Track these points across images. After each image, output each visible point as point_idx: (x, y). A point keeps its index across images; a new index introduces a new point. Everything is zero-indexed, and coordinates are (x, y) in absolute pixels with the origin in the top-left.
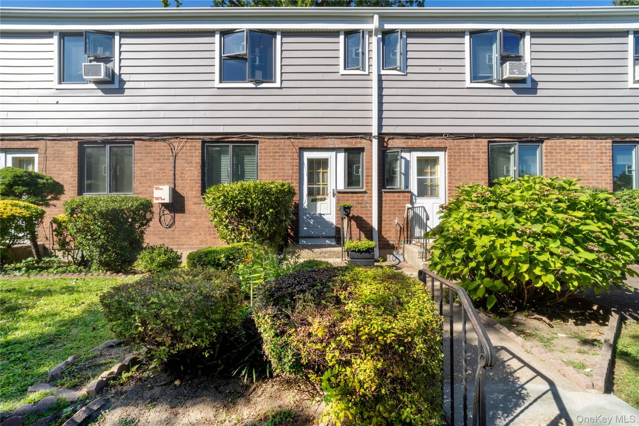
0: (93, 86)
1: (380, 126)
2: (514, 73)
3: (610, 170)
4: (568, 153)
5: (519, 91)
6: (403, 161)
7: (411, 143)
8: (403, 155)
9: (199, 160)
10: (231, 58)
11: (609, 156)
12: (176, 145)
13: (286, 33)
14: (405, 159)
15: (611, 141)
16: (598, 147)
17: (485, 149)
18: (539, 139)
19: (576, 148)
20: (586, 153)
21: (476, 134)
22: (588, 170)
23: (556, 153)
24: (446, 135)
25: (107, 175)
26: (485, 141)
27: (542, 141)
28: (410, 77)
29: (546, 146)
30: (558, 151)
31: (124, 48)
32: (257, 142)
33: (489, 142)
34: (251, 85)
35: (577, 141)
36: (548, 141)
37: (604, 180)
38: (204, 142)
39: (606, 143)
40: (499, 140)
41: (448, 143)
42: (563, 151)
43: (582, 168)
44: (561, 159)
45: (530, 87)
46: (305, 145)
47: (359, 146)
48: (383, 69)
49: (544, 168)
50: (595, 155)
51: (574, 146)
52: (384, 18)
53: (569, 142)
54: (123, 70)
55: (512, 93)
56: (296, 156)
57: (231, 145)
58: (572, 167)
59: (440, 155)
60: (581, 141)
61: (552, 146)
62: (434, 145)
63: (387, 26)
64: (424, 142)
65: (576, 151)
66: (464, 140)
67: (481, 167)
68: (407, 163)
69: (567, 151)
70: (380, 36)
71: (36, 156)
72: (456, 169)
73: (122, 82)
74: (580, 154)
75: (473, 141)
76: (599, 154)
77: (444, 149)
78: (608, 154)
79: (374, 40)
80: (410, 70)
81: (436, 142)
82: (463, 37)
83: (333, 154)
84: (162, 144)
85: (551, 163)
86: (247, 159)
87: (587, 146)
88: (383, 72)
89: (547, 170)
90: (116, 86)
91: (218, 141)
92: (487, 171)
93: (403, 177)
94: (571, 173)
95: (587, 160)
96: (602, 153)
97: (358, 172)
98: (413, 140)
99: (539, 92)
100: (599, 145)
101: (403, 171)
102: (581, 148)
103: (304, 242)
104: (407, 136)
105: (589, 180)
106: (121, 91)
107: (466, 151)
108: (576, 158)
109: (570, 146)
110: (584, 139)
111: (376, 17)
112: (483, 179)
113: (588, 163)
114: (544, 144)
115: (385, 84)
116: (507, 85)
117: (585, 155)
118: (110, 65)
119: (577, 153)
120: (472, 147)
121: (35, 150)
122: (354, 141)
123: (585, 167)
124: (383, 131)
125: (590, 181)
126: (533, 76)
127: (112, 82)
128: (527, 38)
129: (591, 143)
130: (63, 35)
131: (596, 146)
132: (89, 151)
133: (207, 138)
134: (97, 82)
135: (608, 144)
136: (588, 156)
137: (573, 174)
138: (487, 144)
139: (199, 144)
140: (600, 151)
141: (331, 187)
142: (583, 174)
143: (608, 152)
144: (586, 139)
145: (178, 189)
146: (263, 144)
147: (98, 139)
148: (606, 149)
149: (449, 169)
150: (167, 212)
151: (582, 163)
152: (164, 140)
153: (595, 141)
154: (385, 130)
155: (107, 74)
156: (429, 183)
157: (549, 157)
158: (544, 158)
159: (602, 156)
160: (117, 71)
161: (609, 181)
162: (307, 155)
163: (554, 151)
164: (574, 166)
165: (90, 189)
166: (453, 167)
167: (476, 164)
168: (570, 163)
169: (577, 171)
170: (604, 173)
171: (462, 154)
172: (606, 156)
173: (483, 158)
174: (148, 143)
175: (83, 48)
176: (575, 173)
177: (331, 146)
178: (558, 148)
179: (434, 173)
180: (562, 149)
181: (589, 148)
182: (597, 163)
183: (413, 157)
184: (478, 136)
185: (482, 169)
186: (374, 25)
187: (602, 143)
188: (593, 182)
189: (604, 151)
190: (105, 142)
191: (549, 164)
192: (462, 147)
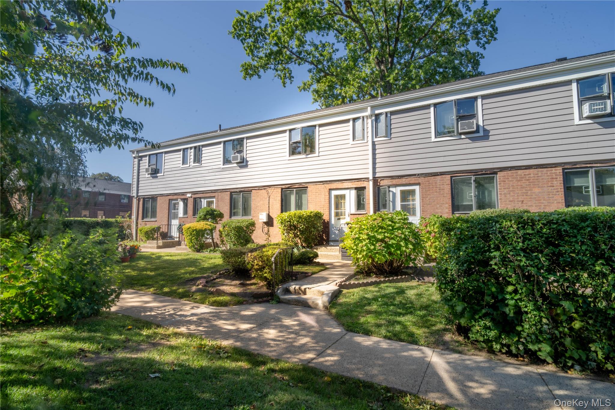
0: (235, 165)
1: (374, 173)
2: (464, 129)
3: (561, 191)
4: (519, 181)
5: (473, 139)
6: (391, 193)
7: (395, 182)
8: (391, 189)
9: (280, 198)
10: (294, 143)
11: (560, 181)
12: (269, 191)
13: (321, 126)
14: (392, 192)
15: (561, 168)
16: (549, 174)
17: (449, 182)
18: (494, 172)
19: (527, 176)
20: (537, 179)
21: (440, 173)
22: (540, 193)
23: (508, 181)
24: (418, 175)
25: (241, 208)
26: (448, 177)
27: (496, 173)
28: (393, 140)
29: (499, 177)
30: (510, 179)
31: (248, 145)
32: (307, 187)
33: (451, 177)
34: (304, 156)
35: (527, 172)
36: (501, 173)
37: (556, 200)
38: (282, 189)
39: (556, 170)
40: (459, 175)
41: (421, 180)
42: (515, 180)
43: (533, 191)
44: (513, 186)
45: (482, 135)
46: (332, 188)
47: (362, 186)
48: (376, 137)
49: (499, 193)
50: (545, 181)
51: (525, 175)
52: (373, 108)
53: (520, 172)
54: (248, 156)
55: (468, 141)
56: (327, 194)
57: (295, 190)
58: (524, 191)
59: (417, 188)
60: (532, 170)
61: (505, 176)
62: (411, 182)
63: (377, 112)
64: (404, 181)
65: (527, 178)
66: (432, 177)
67: (445, 195)
68: (394, 194)
69: (519, 179)
70: (374, 118)
71: (214, 200)
72: (427, 197)
73: (247, 161)
74: (531, 181)
75: (439, 178)
76: (550, 180)
77: (418, 184)
78: (558, 179)
79: (370, 121)
80: (393, 136)
81: (412, 180)
82: (429, 108)
83: (348, 191)
84: (264, 191)
85: (504, 189)
86: (304, 196)
87: (537, 174)
88: (375, 140)
89: (501, 194)
90: (244, 164)
91: (288, 188)
92: (450, 197)
93: (391, 204)
94: (523, 195)
95: (538, 185)
96: (553, 178)
97: (363, 201)
98: (397, 180)
99: (491, 138)
100: (549, 172)
101: (391, 200)
102: (532, 175)
103: (332, 243)
104: (392, 177)
105: (540, 200)
106: (246, 166)
107: (434, 184)
108: (528, 184)
109: (521, 175)
110: (535, 168)
111: (369, 108)
112: (447, 203)
113: (539, 187)
114: (498, 175)
115: (377, 147)
116: (463, 137)
117: (536, 181)
118: (242, 154)
119: (528, 180)
120: (438, 181)
121: (214, 197)
122: (359, 183)
123: (536, 190)
124: (377, 176)
125: (542, 201)
126: (485, 127)
127: (243, 162)
128: (479, 101)
129: (542, 171)
130: (225, 142)
131: (547, 173)
132: (234, 196)
133: (283, 187)
134: (237, 163)
135: (558, 171)
136: (539, 182)
137: (525, 197)
138: (450, 178)
139: (280, 190)
140: (550, 177)
141: (347, 212)
142: (534, 196)
143: (558, 177)
144: (536, 168)
145: (270, 214)
146: (311, 188)
147: (238, 190)
148: (556, 175)
149: (423, 197)
150: (266, 226)
151: (534, 187)
152: (265, 189)
153: (545, 169)
154: (378, 175)
155: (241, 159)
156: (411, 207)
157: (502, 185)
158: (498, 185)
159: (553, 181)
160: (245, 157)
161: (560, 201)
162: (334, 193)
163: (506, 180)
164: (526, 190)
165: (234, 215)
166: (424, 196)
167: (442, 193)
168: (522, 188)
169: (529, 194)
170: (556, 195)
171: (431, 187)
172: (556, 181)
173: (447, 189)
174: (258, 191)
175: (232, 147)
176: (526, 195)
177: (346, 187)
178: (510, 178)
179: (415, 200)
180: (514, 178)
181: (540, 175)
182: (548, 187)
183: (397, 191)
184: (442, 174)
185: (446, 197)
186: (368, 112)
187: (552, 170)
188: (544, 202)
189: (554, 177)
190: (240, 192)
191: (503, 190)
192: (431, 182)
